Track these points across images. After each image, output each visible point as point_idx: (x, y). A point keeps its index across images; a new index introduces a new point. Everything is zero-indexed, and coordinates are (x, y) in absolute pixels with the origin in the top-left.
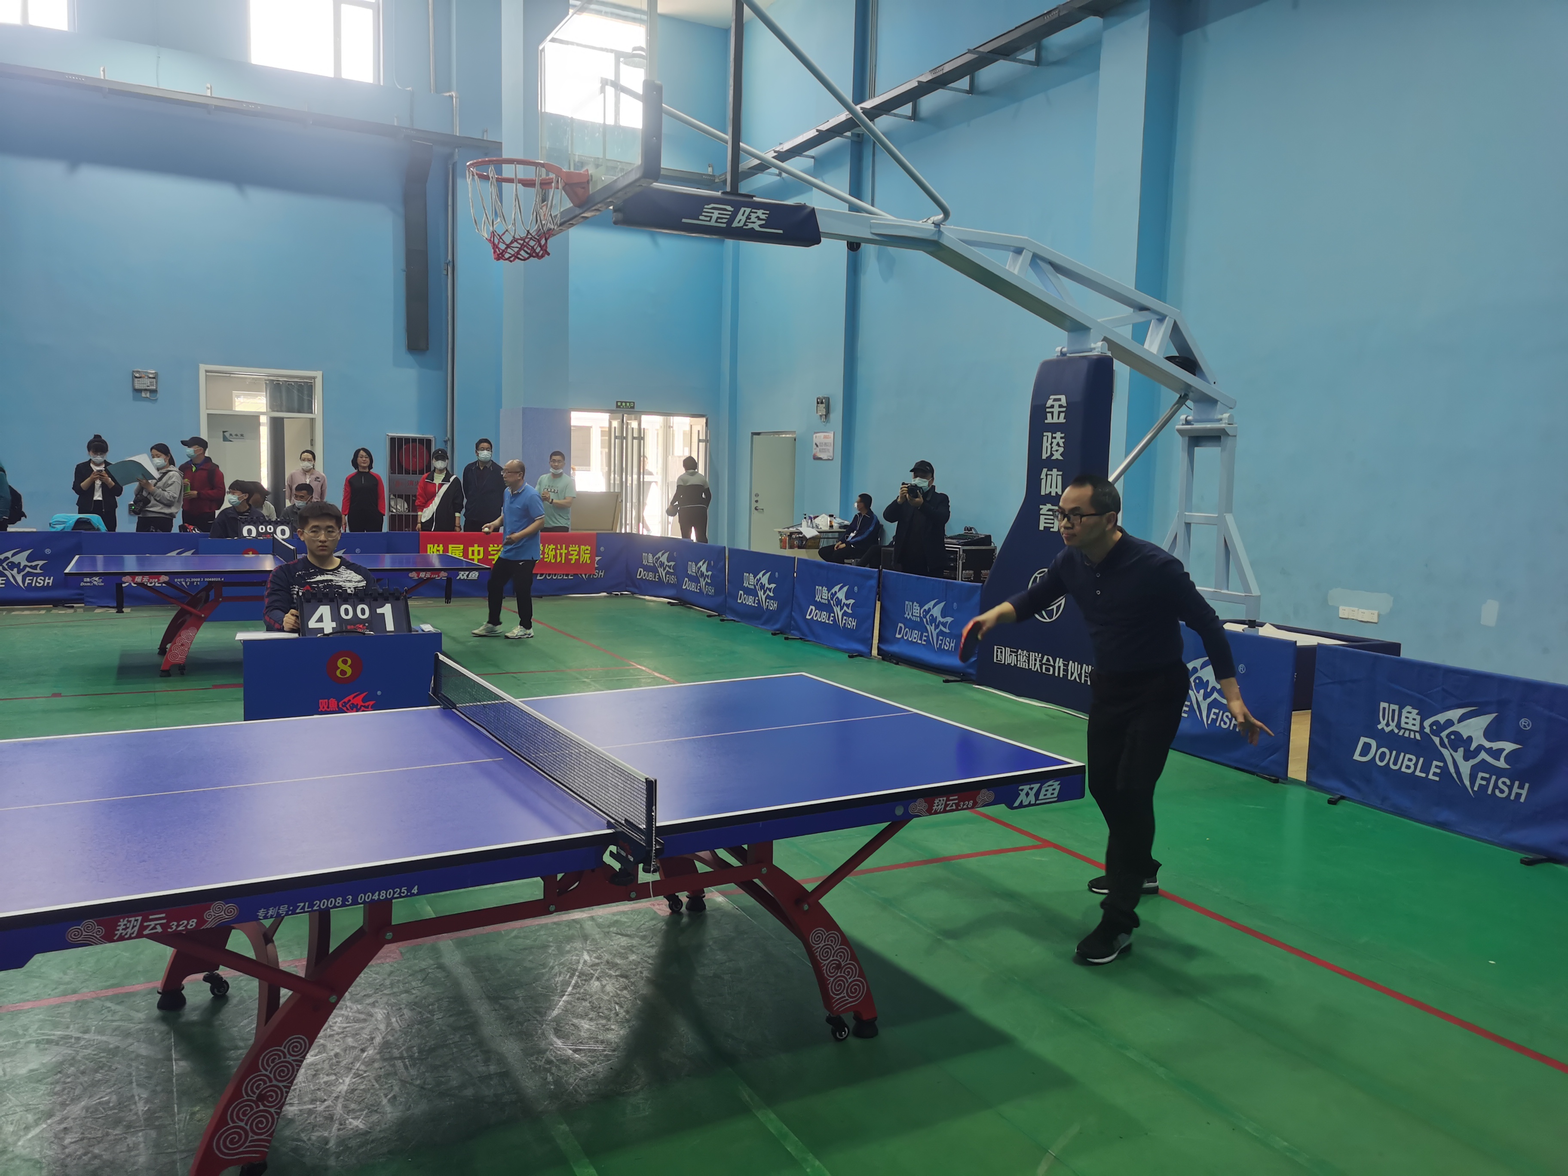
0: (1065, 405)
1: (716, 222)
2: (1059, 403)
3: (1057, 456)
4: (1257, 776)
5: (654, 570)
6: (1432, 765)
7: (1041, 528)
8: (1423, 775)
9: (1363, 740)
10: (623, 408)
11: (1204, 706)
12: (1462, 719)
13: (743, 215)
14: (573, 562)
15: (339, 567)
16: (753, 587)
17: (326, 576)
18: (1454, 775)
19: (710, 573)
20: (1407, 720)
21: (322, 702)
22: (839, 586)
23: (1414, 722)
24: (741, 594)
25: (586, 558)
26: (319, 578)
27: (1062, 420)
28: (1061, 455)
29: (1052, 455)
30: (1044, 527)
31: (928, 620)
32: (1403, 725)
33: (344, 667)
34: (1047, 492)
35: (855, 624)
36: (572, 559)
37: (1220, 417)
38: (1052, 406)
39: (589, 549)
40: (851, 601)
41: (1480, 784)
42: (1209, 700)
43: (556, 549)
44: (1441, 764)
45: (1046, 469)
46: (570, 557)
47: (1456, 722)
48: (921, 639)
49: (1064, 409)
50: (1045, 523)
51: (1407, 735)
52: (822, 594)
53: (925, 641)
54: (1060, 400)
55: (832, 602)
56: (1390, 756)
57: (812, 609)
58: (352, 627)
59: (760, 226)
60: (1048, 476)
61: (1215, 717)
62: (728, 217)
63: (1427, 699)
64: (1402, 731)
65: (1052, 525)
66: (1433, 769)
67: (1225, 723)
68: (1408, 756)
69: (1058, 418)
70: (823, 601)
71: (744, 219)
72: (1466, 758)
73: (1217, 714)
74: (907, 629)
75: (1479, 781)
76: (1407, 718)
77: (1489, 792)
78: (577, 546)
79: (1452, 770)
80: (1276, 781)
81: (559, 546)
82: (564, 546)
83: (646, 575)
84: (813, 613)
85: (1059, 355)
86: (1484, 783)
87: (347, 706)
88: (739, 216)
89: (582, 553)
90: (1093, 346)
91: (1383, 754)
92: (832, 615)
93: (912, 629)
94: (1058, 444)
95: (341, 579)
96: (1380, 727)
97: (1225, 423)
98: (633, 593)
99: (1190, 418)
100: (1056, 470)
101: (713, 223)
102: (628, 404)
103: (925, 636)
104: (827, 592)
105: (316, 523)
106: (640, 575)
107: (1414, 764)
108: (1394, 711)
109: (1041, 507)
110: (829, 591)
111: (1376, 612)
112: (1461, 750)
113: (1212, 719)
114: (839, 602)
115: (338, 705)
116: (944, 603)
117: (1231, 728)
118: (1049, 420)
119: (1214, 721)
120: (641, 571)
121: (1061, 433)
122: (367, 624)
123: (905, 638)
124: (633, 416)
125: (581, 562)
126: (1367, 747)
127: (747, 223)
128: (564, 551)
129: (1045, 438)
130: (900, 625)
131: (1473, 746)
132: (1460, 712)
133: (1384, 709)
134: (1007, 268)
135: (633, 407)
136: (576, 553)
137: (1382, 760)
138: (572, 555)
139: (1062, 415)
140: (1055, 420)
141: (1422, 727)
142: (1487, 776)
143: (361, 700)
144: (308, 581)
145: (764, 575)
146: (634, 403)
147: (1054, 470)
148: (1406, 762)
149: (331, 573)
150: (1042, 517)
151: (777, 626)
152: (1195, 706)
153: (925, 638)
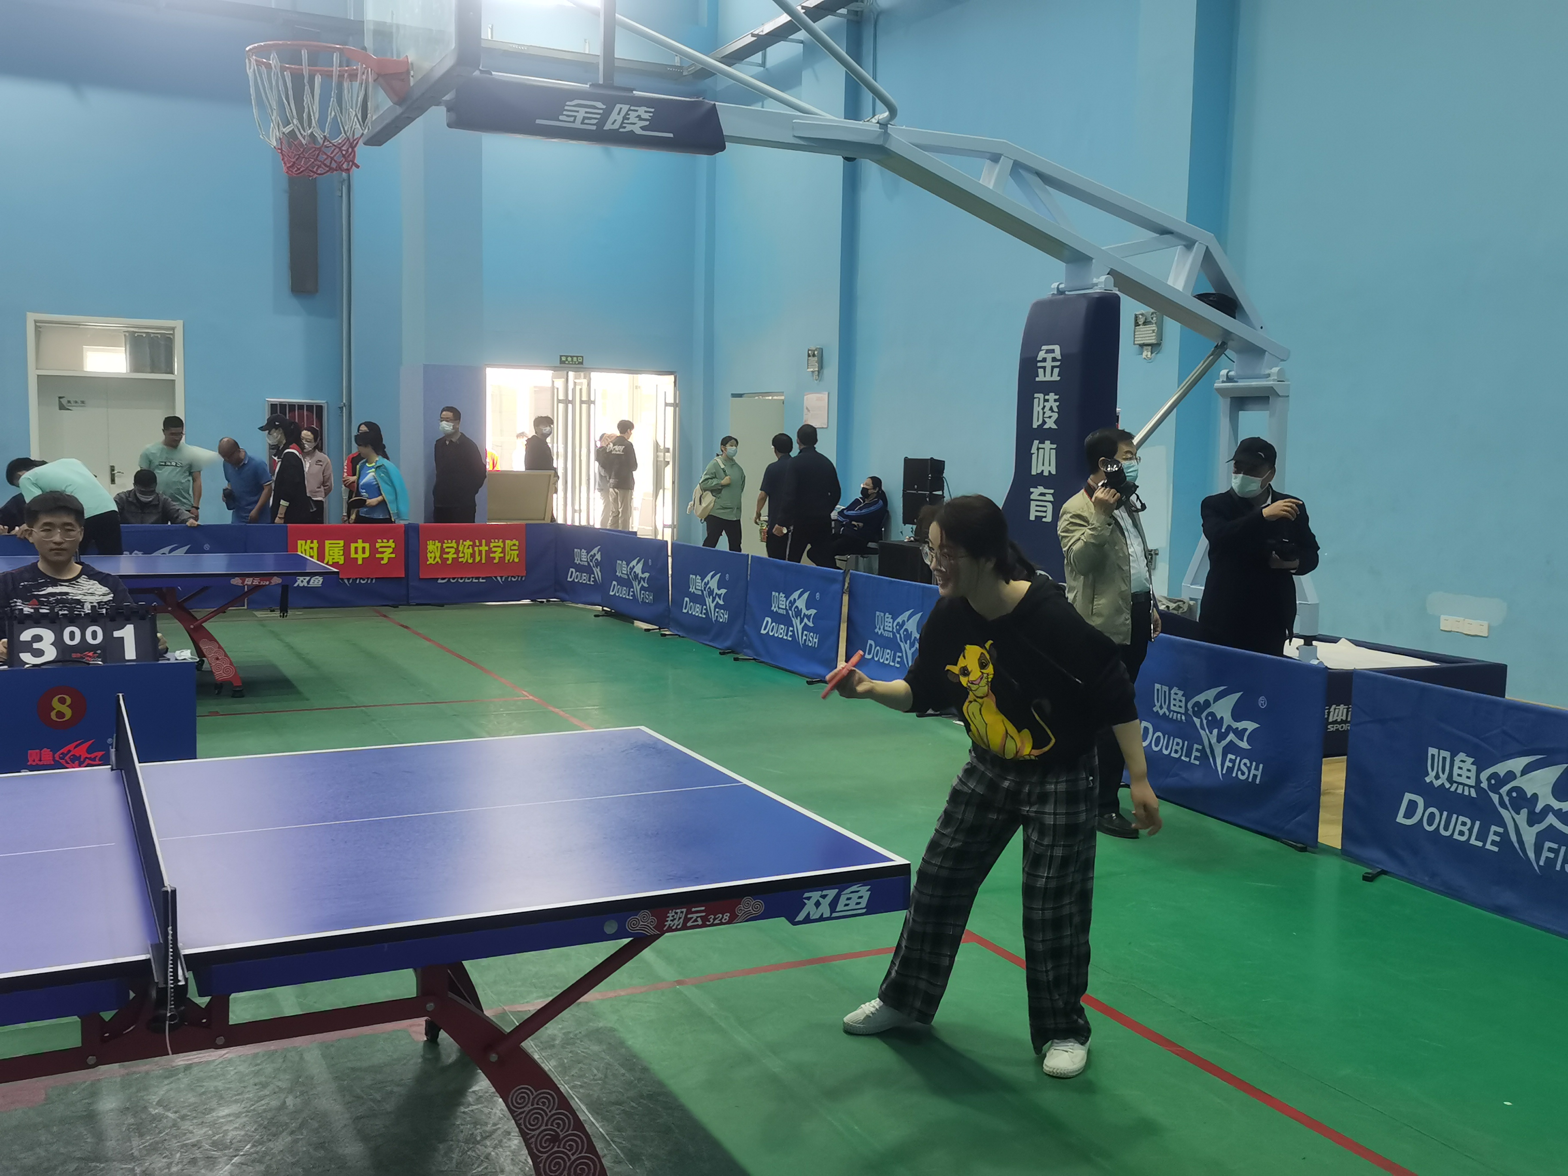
0: (1059, 357)
1: (582, 123)
2: (1053, 355)
3: (1050, 424)
4: (1281, 842)
5: (588, 570)
6: (1490, 831)
7: (1032, 518)
8: (1480, 844)
9: (1408, 796)
10: (569, 364)
11: (1219, 750)
12: (1526, 771)
13: (619, 114)
14: (496, 561)
15: (79, 576)
16: (700, 593)
17: (59, 587)
18: (1516, 845)
19: (647, 575)
20: (1460, 772)
21: (32, 755)
22: (799, 592)
23: (1469, 774)
24: (687, 602)
25: (513, 556)
26: (50, 590)
27: (1056, 378)
28: (1055, 422)
29: (1044, 422)
30: (1036, 516)
31: (902, 636)
32: (1456, 778)
33: (62, 708)
34: (1039, 472)
35: (816, 640)
36: (494, 558)
37: (1268, 372)
38: (1044, 360)
39: (517, 544)
40: (813, 612)
41: (1547, 857)
42: (1224, 743)
43: (474, 546)
44: (1501, 830)
45: (1038, 441)
46: (492, 555)
47: (1518, 774)
48: (894, 661)
49: (1058, 363)
50: (1037, 511)
51: (1460, 791)
52: (779, 603)
53: (898, 662)
54: (1053, 351)
55: (790, 612)
56: (1440, 818)
57: (767, 622)
58: (79, 655)
59: (643, 128)
60: (1040, 450)
61: (1231, 765)
62: (599, 116)
63: (1483, 744)
64: (1455, 785)
65: (1043, 514)
66: (1492, 837)
67: (1243, 774)
68: (1461, 818)
69: (1052, 376)
70: (781, 611)
71: (620, 119)
72: (1531, 823)
73: (1233, 761)
74: (878, 648)
75: (1546, 854)
76: (1460, 768)
77: (1558, 868)
78: (501, 540)
79: (1514, 838)
80: (1303, 850)
81: (477, 541)
82: (484, 541)
83: (579, 577)
84: (769, 627)
85: (1056, 293)
86: (1552, 855)
87: (67, 758)
88: (614, 116)
89: (507, 549)
90: (1095, 280)
91: (1432, 815)
92: (791, 629)
93: (884, 647)
94: (1051, 409)
95: (80, 592)
96: (1428, 780)
97: (1274, 380)
98: (563, 600)
99: (1232, 373)
100: (1049, 442)
101: (578, 125)
102: (575, 359)
103: (899, 657)
104: (785, 599)
105: (48, 520)
106: (571, 577)
107: (1468, 830)
108: (1444, 759)
109: (1032, 490)
110: (787, 597)
111: (1486, 624)
112: (1524, 812)
113: (1228, 767)
114: (798, 613)
115: (54, 757)
116: (920, 614)
117: (1250, 780)
118: (1041, 378)
119: (1230, 770)
120: (572, 572)
121: (1055, 395)
122: (99, 652)
123: (876, 659)
124: (582, 374)
125: (507, 561)
126: (1412, 805)
127: (624, 125)
128: (484, 548)
129: (1036, 401)
130: (870, 642)
131: (1539, 808)
132: (1524, 761)
133: (1433, 756)
134: (981, 182)
135: (582, 363)
136: (500, 550)
137: (1430, 823)
138: (495, 552)
139: (1056, 370)
140: (1048, 378)
141: (1478, 781)
142: (1555, 846)
143: (85, 750)
144: (36, 593)
145: (712, 577)
146: (582, 357)
147: (1046, 442)
148: (1459, 827)
149: (67, 584)
150: (1033, 504)
151: (728, 643)
152: (1208, 751)
153: (899, 660)
